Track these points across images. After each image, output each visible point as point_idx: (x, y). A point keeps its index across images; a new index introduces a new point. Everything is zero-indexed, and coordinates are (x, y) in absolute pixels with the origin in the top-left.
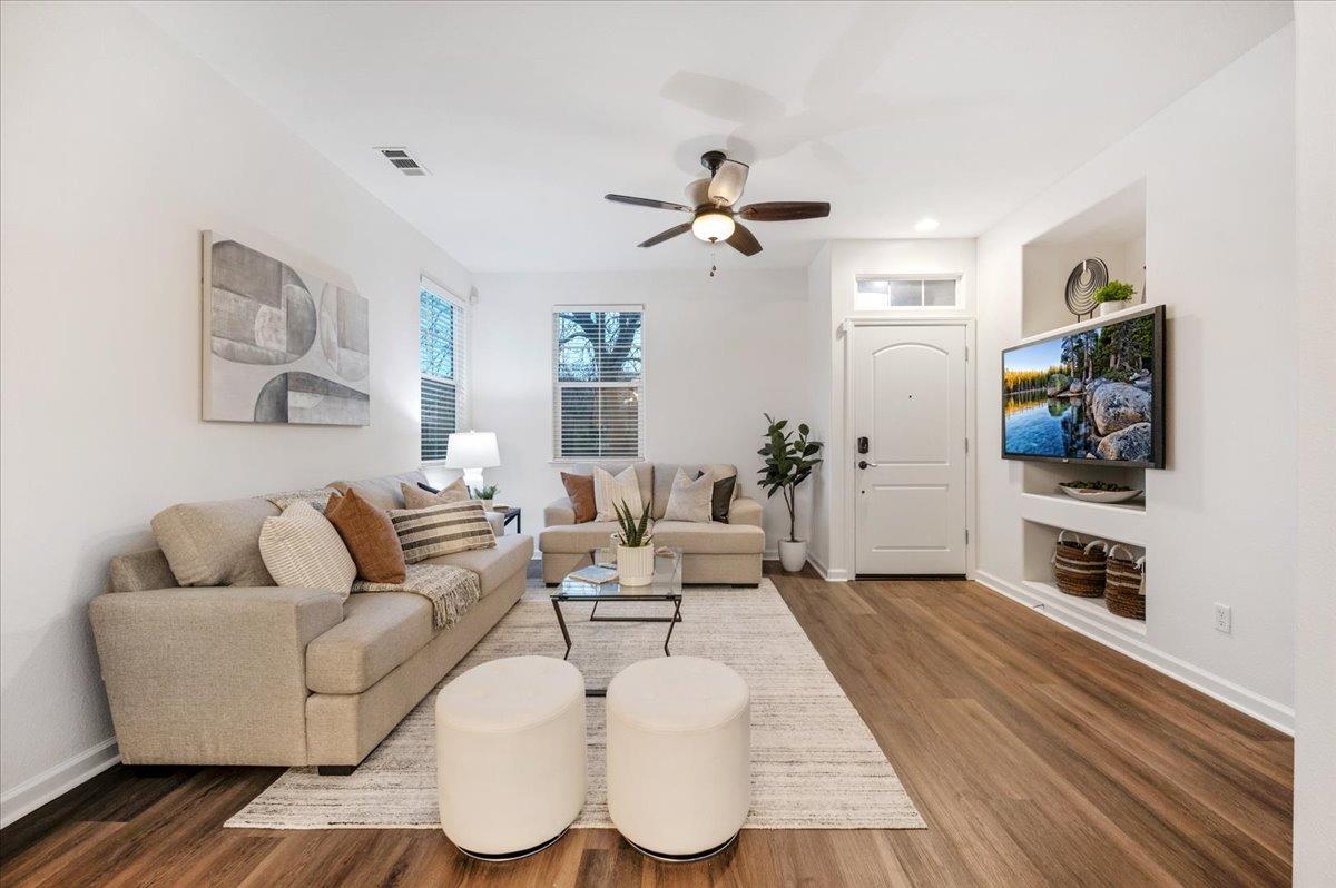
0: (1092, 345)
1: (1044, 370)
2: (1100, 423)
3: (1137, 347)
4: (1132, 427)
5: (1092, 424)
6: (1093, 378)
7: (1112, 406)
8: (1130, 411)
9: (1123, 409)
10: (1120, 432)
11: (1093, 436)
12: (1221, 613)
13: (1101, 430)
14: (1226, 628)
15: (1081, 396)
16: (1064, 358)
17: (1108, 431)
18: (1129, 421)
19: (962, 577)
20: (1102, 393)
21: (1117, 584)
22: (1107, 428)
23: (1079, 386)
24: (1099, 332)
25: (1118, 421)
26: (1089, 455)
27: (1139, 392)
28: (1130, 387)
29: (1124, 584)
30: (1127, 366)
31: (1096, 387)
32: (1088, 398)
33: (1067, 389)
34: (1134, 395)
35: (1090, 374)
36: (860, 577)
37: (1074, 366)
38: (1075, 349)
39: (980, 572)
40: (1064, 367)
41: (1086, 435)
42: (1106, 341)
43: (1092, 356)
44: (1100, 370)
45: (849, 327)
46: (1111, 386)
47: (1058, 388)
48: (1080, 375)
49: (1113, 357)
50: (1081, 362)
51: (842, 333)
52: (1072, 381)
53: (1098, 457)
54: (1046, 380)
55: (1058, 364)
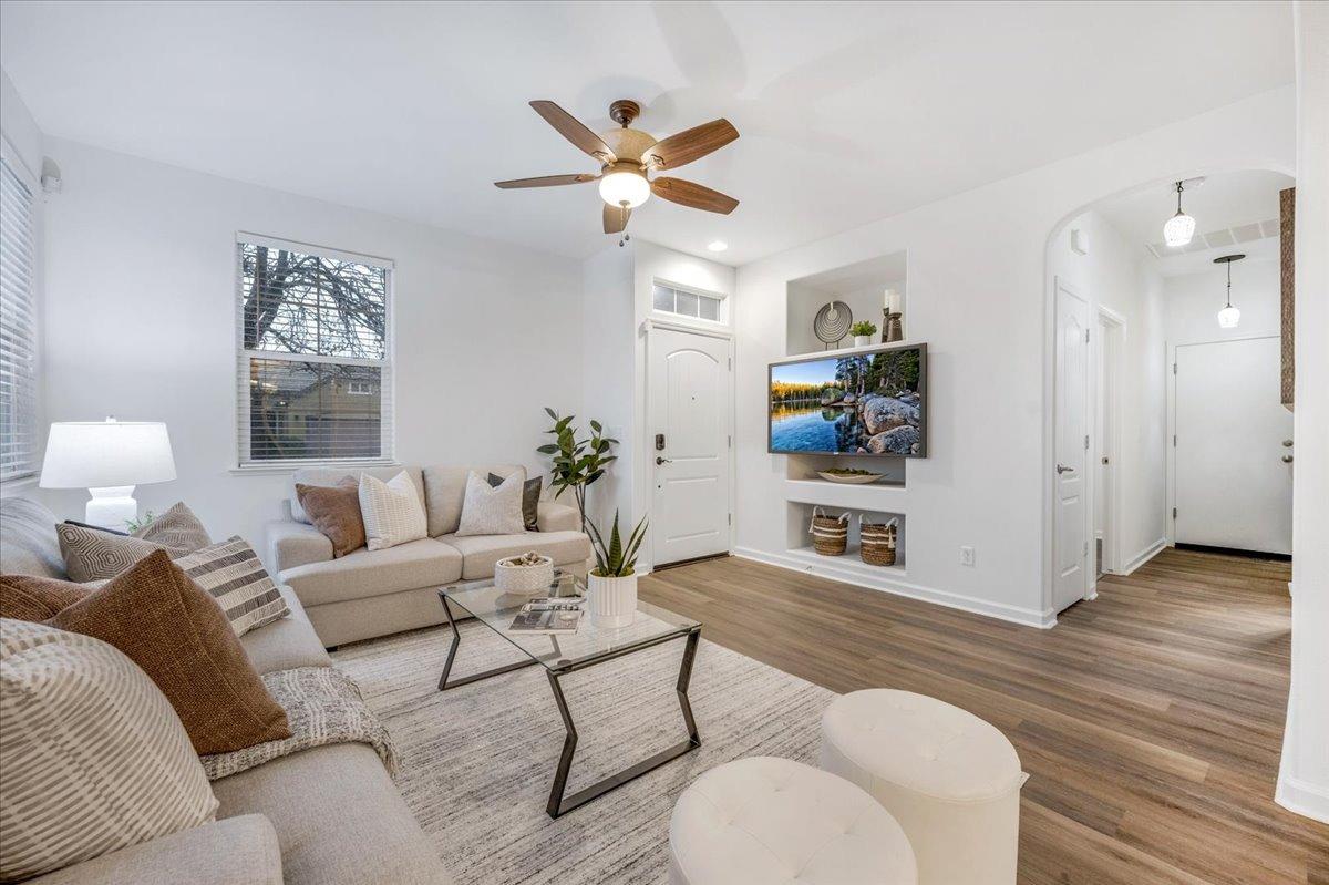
0: (865, 368)
1: (820, 384)
2: (870, 426)
3: (903, 374)
4: (897, 429)
5: (863, 425)
6: (866, 393)
7: (881, 414)
8: (896, 417)
9: (890, 416)
10: (887, 432)
11: (864, 435)
12: (967, 552)
13: (871, 431)
14: (971, 562)
15: (853, 405)
16: (839, 377)
17: (877, 431)
18: (894, 424)
19: (725, 555)
20: (871, 405)
21: (874, 543)
22: (876, 429)
23: (852, 398)
24: (871, 358)
25: (885, 425)
26: (861, 449)
27: (903, 405)
28: (896, 401)
29: (879, 542)
30: (895, 387)
31: (868, 400)
32: (860, 408)
33: (842, 400)
34: (898, 406)
35: (863, 390)
36: (658, 568)
37: (848, 383)
38: (849, 370)
39: (738, 547)
40: (839, 383)
41: (858, 435)
42: (877, 367)
43: (864, 377)
44: (872, 387)
45: (649, 327)
46: (880, 400)
47: (832, 399)
48: (853, 390)
49: (883, 379)
50: (854, 381)
51: (644, 332)
52: (846, 394)
53: (869, 451)
54: (823, 391)
55: (832, 381)
